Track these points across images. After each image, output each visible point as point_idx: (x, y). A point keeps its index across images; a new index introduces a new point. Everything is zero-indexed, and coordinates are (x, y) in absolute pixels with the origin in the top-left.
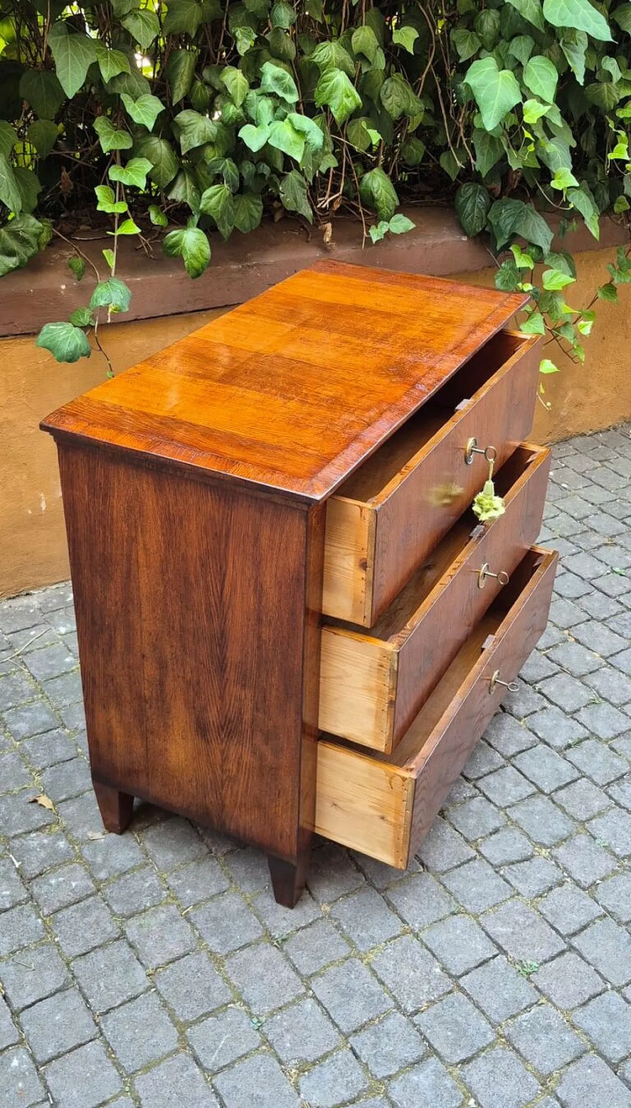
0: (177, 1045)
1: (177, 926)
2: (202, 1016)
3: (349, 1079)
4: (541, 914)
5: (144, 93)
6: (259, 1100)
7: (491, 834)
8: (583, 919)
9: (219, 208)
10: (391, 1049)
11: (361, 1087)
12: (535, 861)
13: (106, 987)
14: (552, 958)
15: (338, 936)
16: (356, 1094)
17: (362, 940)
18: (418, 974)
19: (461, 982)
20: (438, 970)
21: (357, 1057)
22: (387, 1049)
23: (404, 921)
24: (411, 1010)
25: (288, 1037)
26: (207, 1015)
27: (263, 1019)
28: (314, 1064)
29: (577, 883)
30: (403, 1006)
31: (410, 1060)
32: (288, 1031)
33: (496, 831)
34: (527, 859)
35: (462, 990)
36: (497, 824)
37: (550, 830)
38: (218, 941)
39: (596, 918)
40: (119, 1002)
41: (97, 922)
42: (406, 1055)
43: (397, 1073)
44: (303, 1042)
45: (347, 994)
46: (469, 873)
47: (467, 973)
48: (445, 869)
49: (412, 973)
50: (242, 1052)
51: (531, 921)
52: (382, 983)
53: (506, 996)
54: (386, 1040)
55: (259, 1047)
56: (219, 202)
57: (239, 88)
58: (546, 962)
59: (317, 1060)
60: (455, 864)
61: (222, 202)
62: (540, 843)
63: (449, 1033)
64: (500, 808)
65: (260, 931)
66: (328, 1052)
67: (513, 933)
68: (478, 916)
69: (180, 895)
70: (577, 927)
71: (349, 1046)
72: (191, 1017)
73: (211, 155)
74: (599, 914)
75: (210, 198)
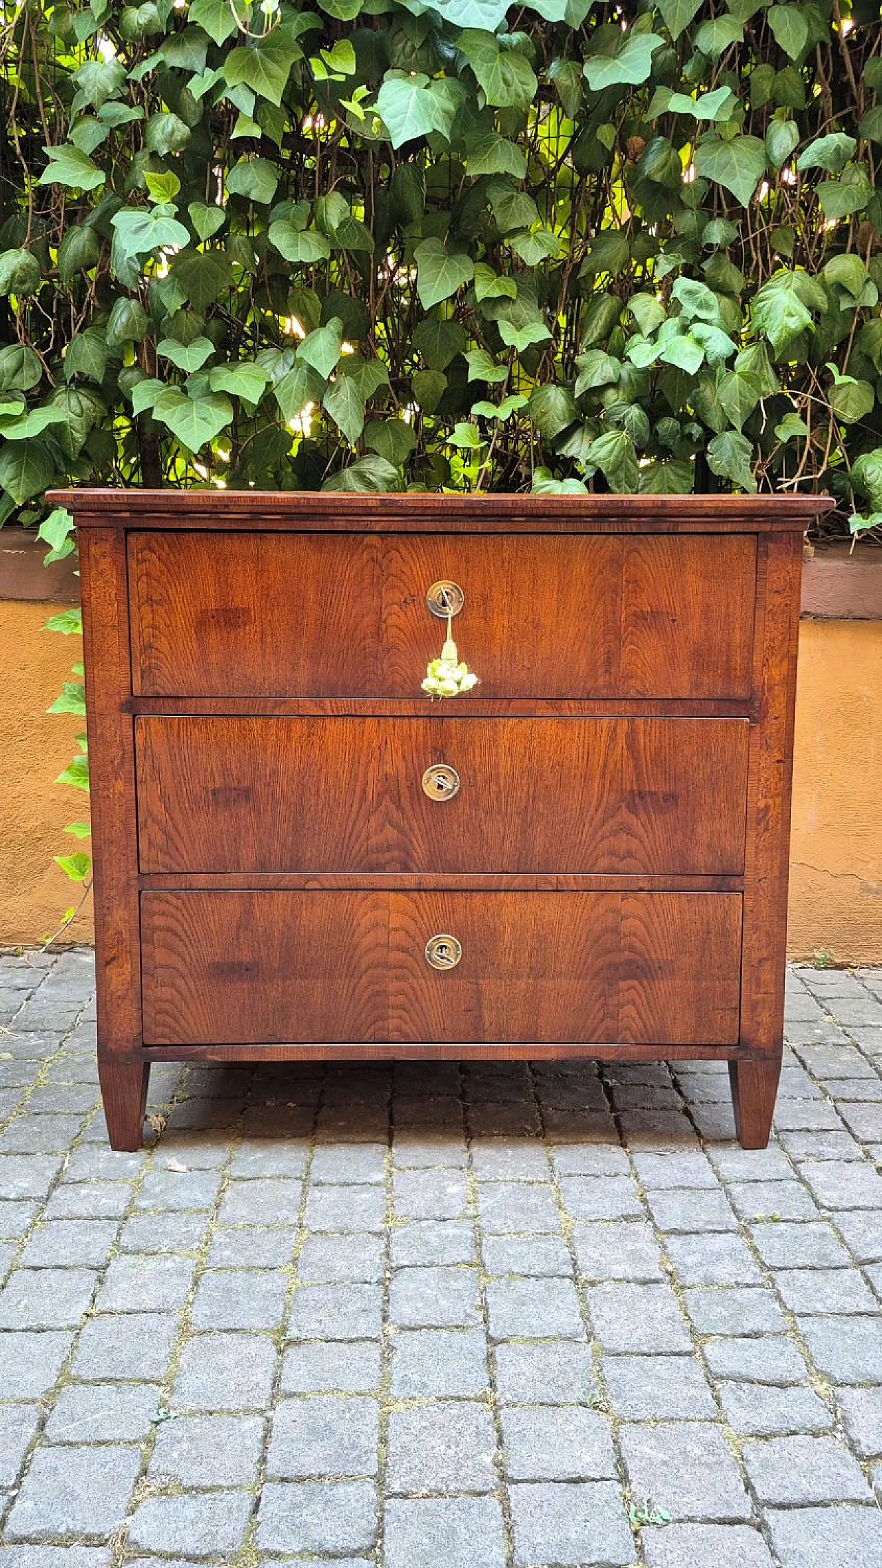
0: (37, 1395)
1: (175, 1280)
2: (103, 1380)
3: (214, 1530)
4: (742, 1458)
5: (532, 321)
6: (68, 1497)
7: (745, 1336)
8: (820, 1491)
9: (612, 458)
10: (316, 1521)
11: (221, 1546)
12: (792, 1391)
13: (26, 1306)
14: (709, 1521)
15: (376, 1366)
16: (205, 1552)
17: (404, 1382)
18: (451, 1452)
19: (512, 1489)
20: (487, 1460)
21: (255, 1511)
22: (309, 1519)
23: (492, 1384)
24: (395, 1490)
25: (185, 1446)
26: (109, 1380)
27: (173, 1414)
28: (187, 1490)
29: (852, 1446)
30: (388, 1480)
31: (328, 1546)
32: (191, 1439)
33: (756, 1335)
34: (782, 1386)
35: (505, 1499)
36: (766, 1326)
37: (860, 1363)
38: (207, 1312)
39: (846, 1501)
40: (24, 1326)
41: (88, 1245)
42: (328, 1537)
43: (294, 1555)
44: (200, 1460)
45: (318, 1433)
46: (658, 1367)
47: (534, 1481)
48: (622, 1349)
49: (443, 1447)
50: (107, 1437)
51: (712, 1459)
52: (384, 1441)
53: (573, 1536)
54: (319, 1508)
55: (135, 1442)
56: (611, 451)
57: (650, 316)
58: (691, 1520)
59: (196, 1489)
60: (645, 1349)
61: (615, 452)
62: (824, 1373)
63: (425, 1541)
64: (791, 1313)
65: (273, 1323)
66: (221, 1487)
67: (665, 1463)
68: (623, 1422)
69: (212, 1253)
70: (797, 1497)
71: (258, 1493)
72: (86, 1374)
73: (612, 397)
74: (857, 1497)
75: (601, 446)
